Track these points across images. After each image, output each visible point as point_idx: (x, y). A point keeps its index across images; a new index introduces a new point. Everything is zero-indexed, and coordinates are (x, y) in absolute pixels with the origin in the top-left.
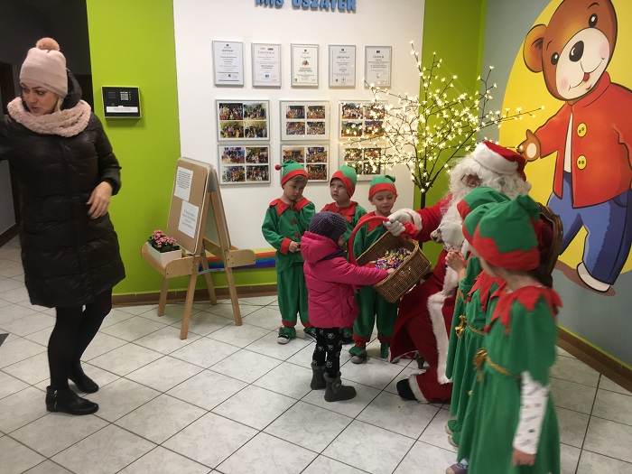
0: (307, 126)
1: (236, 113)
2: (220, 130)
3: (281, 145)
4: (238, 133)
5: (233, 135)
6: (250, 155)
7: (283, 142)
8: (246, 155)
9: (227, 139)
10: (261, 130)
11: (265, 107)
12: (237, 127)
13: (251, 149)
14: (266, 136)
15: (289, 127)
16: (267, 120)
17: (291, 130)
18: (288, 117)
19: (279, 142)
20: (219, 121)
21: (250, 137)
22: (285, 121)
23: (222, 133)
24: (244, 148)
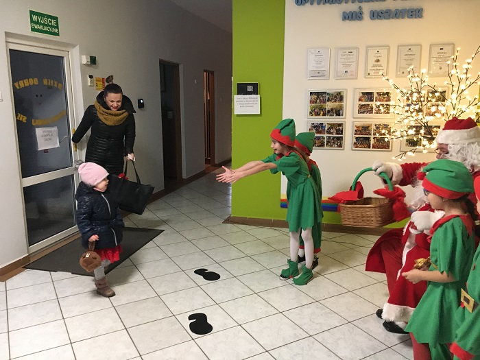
0: (375, 108)
4: (322, 113)
5: (319, 115)
8: (326, 129)
9: (314, 117)
10: (339, 110)
12: (321, 109)
13: (331, 124)
14: (342, 115)
16: (344, 103)
19: (352, 119)
21: (331, 115)
22: (358, 103)
23: (311, 113)
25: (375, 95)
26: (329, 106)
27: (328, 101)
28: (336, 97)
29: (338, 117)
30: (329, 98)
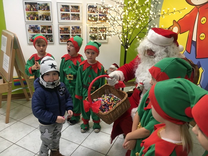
0: (71, 15)
1: (34, 7)
2: (26, 16)
3: (58, 25)
4: (36, 18)
5: (34, 19)
6: (42, 29)
7: (60, 23)
8: (40, 29)
9: (30, 21)
10: (48, 17)
11: (49, 5)
12: (35, 15)
13: (43, 26)
14: (50, 20)
15: (62, 16)
16: (50, 12)
17: (63, 17)
18: (61, 10)
19: (57, 23)
20: (25, 11)
21: (42, 20)
22: (60, 12)
23: (27, 18)
24: (39, 26)
25: (70, 8)
26: (40, 13)
27: (39, 9)
28: (44, 7)
29: (47, 21)
30: (39, 7)
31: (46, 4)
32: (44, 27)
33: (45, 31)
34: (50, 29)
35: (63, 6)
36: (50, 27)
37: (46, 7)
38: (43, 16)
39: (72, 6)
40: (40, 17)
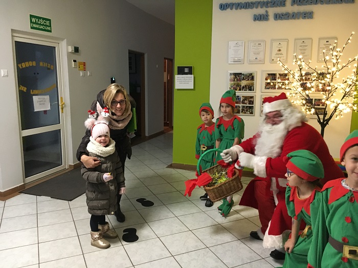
0: (277, 85)
1: (238, 78)
2: (229, 86)
3: (261, 95)
4: (238, 88)
6: (244, 100)
7: (263, 94)
10: (251, 87)
11: (254, 75)
12: (238, 85)
14: (253, 90)
15: (267, 85)
17: (268, 87)
18: (266, 79)
20: (229, 82)
21: (245, 90)
22: (265, 81)
24: (241, 96)
25: (278, 76)
26: (244, 83)
27: (243, 80)
28: (248, 77)
29: (250, 91)
30: (243, 78)
31: (251, 74)
32: (246, 98)
33: (246, 102)
34: (252, 99)
35: (269, 74)
36: (252, 97)
37: (251, 77)
38: (246, 86)
39: (279, 74)
40: (243, 87)
